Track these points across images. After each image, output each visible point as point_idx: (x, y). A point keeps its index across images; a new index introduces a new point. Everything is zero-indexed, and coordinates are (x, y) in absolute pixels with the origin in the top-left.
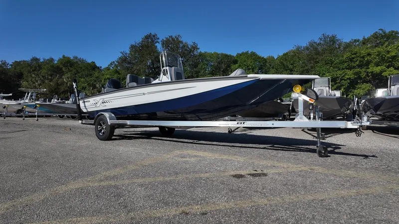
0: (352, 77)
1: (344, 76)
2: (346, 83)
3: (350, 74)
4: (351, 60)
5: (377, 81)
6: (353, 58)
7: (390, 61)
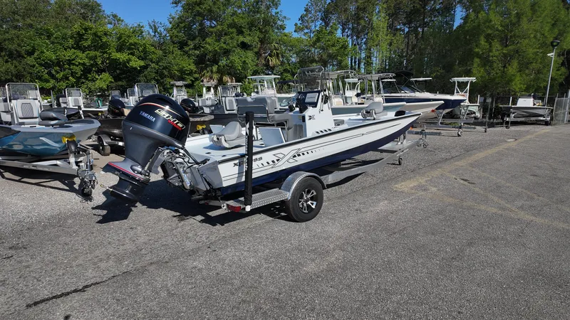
0: (86, 61)
1: (74, 60)
2: (78, 70)
3: (82, 57)
4: (80, 36)
5: (118, 71)
6: (83, 35)
7: (132, 49)
